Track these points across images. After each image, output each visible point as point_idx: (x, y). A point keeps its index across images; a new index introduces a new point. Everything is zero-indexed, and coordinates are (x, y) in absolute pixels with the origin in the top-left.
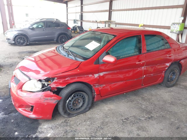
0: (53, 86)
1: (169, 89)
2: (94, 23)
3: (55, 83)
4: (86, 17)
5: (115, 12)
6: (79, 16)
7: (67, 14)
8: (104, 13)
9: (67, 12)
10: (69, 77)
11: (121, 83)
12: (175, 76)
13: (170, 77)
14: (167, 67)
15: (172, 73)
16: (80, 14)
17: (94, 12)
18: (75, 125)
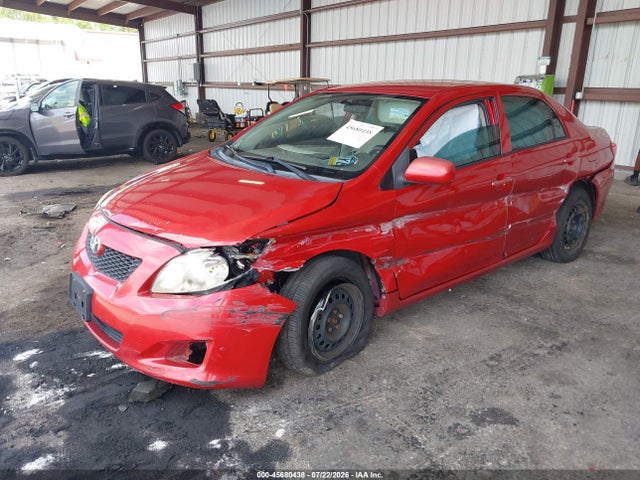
0: (264, 267)
1: (570, 266)
2: (250, 91)
3: (270, 256)
4: (218, 70)
5: (323, 50)
6: (192, 67)
7: (145, 63)
8: (282, 54)
9: (145, 58)
10: (310, 235)
11: (449, 250)
12: (580, 226)
13: (568, 228)
14: (562, 198)
15: (573, 216)
16: (195, 61)
17: (247, 54)
18: (347, 393)
